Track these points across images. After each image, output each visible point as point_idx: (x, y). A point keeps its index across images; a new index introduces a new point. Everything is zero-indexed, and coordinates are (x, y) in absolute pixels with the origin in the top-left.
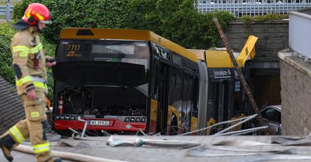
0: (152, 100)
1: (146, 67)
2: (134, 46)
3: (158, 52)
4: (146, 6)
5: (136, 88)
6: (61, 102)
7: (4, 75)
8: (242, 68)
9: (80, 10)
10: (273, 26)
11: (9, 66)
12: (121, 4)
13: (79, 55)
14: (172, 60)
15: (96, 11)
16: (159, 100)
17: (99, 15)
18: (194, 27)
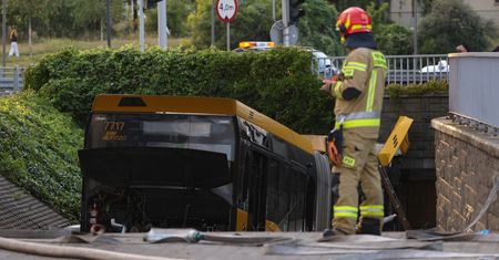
0: (239, 210)
1: (229, 158)
2: (209, 124)
3: (248, 133)
4: (235, 70)
5: (214, 190)
6: (94, 213)
7: (6, 174)
8: (387, 167)
9: (130, 75)
10: (437, 100)
11: (14, 158)
12: (195, 65)
13: (122, 138)
14: (272, 148)
15: (156, 77)
16: (250, 211)
17: (160, 84)
18: (311, 103)
